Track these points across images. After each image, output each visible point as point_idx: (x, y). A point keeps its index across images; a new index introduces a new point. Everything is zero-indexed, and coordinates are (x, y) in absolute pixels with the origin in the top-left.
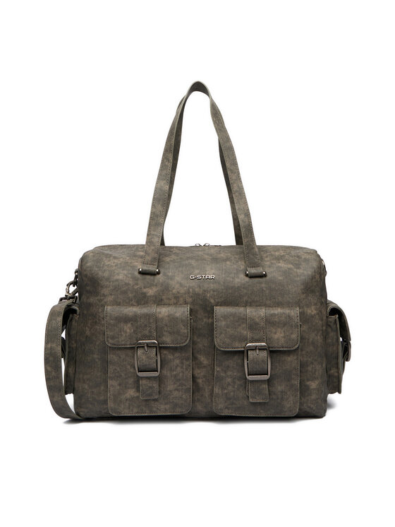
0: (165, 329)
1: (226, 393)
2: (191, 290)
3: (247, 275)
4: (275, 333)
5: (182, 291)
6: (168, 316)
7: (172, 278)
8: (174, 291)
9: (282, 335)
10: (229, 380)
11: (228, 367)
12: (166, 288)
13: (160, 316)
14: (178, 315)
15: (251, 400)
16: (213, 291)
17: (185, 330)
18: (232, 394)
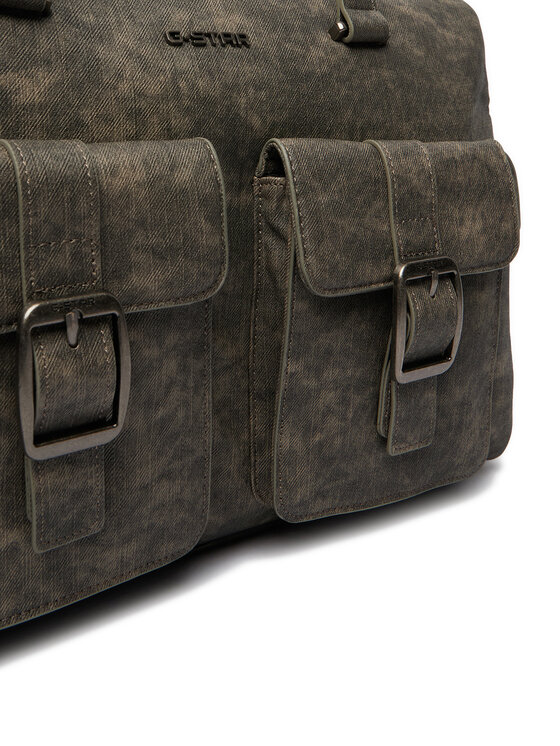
0: (139, 238)
1: (321, 445)
2: (182, 84)
3: (339, 37)
4: (462, 222)
5: (154, 88)
6: (151, 183)
7: (102, 35)
8: (124, 87)
9: (478, 226)
10: (330, 397)
11: (329, 352)
12: (88, 76)
13: (118, 184)
14: (184, 175)
15: (392, 450)
16: (258, 88)
17: (212, 237)
18: (338, 441)
